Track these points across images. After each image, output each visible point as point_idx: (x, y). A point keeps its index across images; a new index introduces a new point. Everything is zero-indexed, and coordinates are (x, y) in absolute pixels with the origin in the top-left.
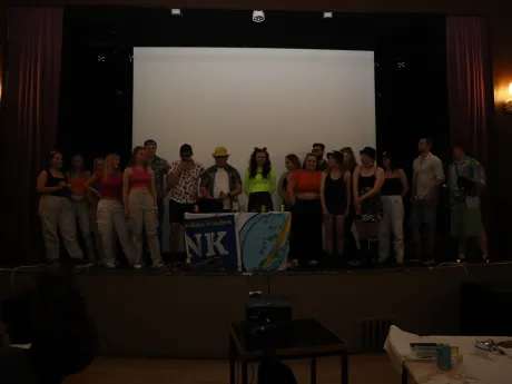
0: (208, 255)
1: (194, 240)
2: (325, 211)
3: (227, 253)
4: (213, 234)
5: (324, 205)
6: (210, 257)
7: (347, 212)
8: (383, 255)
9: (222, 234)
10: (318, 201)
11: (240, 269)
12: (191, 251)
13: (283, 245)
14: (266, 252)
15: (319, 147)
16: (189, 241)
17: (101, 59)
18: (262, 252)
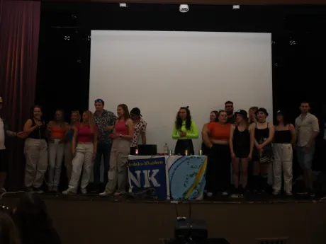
0: (145, 186)
1: (135, 175)
2: (233, 155)
3: (159, 185)
4: (149, 171)
5: (232, 150)
6: (147, 188)
7: (250, 155)
8: (277, 188)
9: (155, 171)
10: (228, 146)
11: (169, 198)
12: (133, 184)
13: (200, 181)
14: (189, 186)
15: (229, 105)
16: (131, 176)
18: (185, 185)
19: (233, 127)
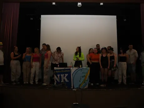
1: (57, 77)
2: (101, 67)
3: (68, 81)
4: (64, 75)
5: (101, 65)
7: (109, 67)
8: (120, 81)
9: (66, 75)
10: (99, 63)
11: (72, 88)
12: (56, 80)
13: (87, 79)
14: (81, 81)
17: (32, 19)
18: (80, 81)
19: (100, 55)
